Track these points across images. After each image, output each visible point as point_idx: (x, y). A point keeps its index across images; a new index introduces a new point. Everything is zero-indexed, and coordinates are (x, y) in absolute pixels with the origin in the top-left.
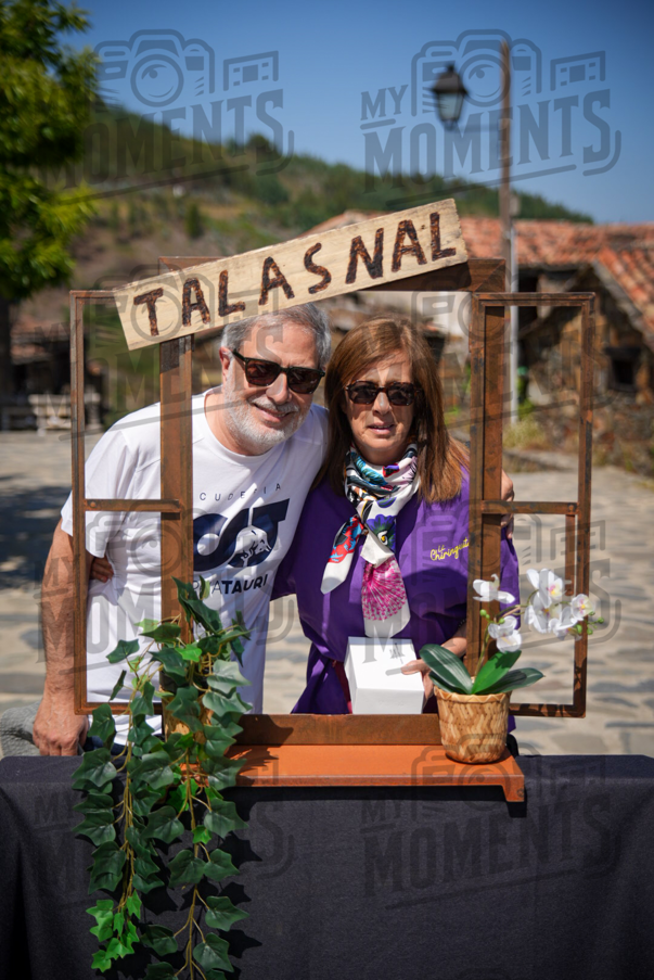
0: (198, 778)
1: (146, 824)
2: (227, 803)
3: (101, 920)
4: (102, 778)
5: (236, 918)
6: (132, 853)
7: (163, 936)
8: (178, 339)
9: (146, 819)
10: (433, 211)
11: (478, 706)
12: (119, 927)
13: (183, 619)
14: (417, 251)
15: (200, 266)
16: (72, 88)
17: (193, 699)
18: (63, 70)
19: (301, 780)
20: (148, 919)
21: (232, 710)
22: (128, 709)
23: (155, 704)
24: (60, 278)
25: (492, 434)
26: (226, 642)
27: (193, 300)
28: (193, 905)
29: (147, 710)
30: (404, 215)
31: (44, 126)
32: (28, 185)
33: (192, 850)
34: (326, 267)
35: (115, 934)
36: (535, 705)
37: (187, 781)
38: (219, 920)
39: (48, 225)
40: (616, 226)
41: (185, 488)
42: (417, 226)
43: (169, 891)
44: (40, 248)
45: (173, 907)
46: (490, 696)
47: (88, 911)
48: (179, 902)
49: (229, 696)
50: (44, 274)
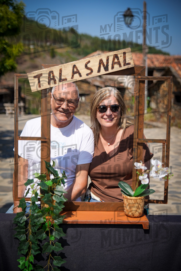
0: (51, 221)
1: (35, 234)
2: (60, 228)
3: (21, 263)
4: (22, 220)
5: (62, 263)
6: (31, 243)
7: (41, 268)
8: (47, 89)
9: (35, 233)
10: (124, 51)
11: (135, 200)
12: (27, 265)
13: (47, 173)
14: (119, 63)
15: (54, 67)
16: (17, 13)
17: (50, 197)
18: (14, 8)
19: (82, 222)
20: (36, 263)
21: (62, 200)
22: (30, 199)
23: (39, 198)
24: (13, 69)
25: (141, 119)
26: (60, 180)
27: (52, 77)
28: (49, 259)
29: (36, 200)
30: (115, 52)
31: (8, 25)
32: (4, 42)
33: (49, 242)
34: (92, 68)
35: (26, 267)
36: (152, 200)
37: (48, 222)
38: (57, 263)
39: (9, 54)
40: (177, 56)
41: (48, 134)
42: (119, 56)
43: (42, 255)
44: (7, 60)
45: (43, 259)
46: (139, 197)
47: (18, 260)
48: (45, 258)
49: (61, 196)
50: (8, 68)
